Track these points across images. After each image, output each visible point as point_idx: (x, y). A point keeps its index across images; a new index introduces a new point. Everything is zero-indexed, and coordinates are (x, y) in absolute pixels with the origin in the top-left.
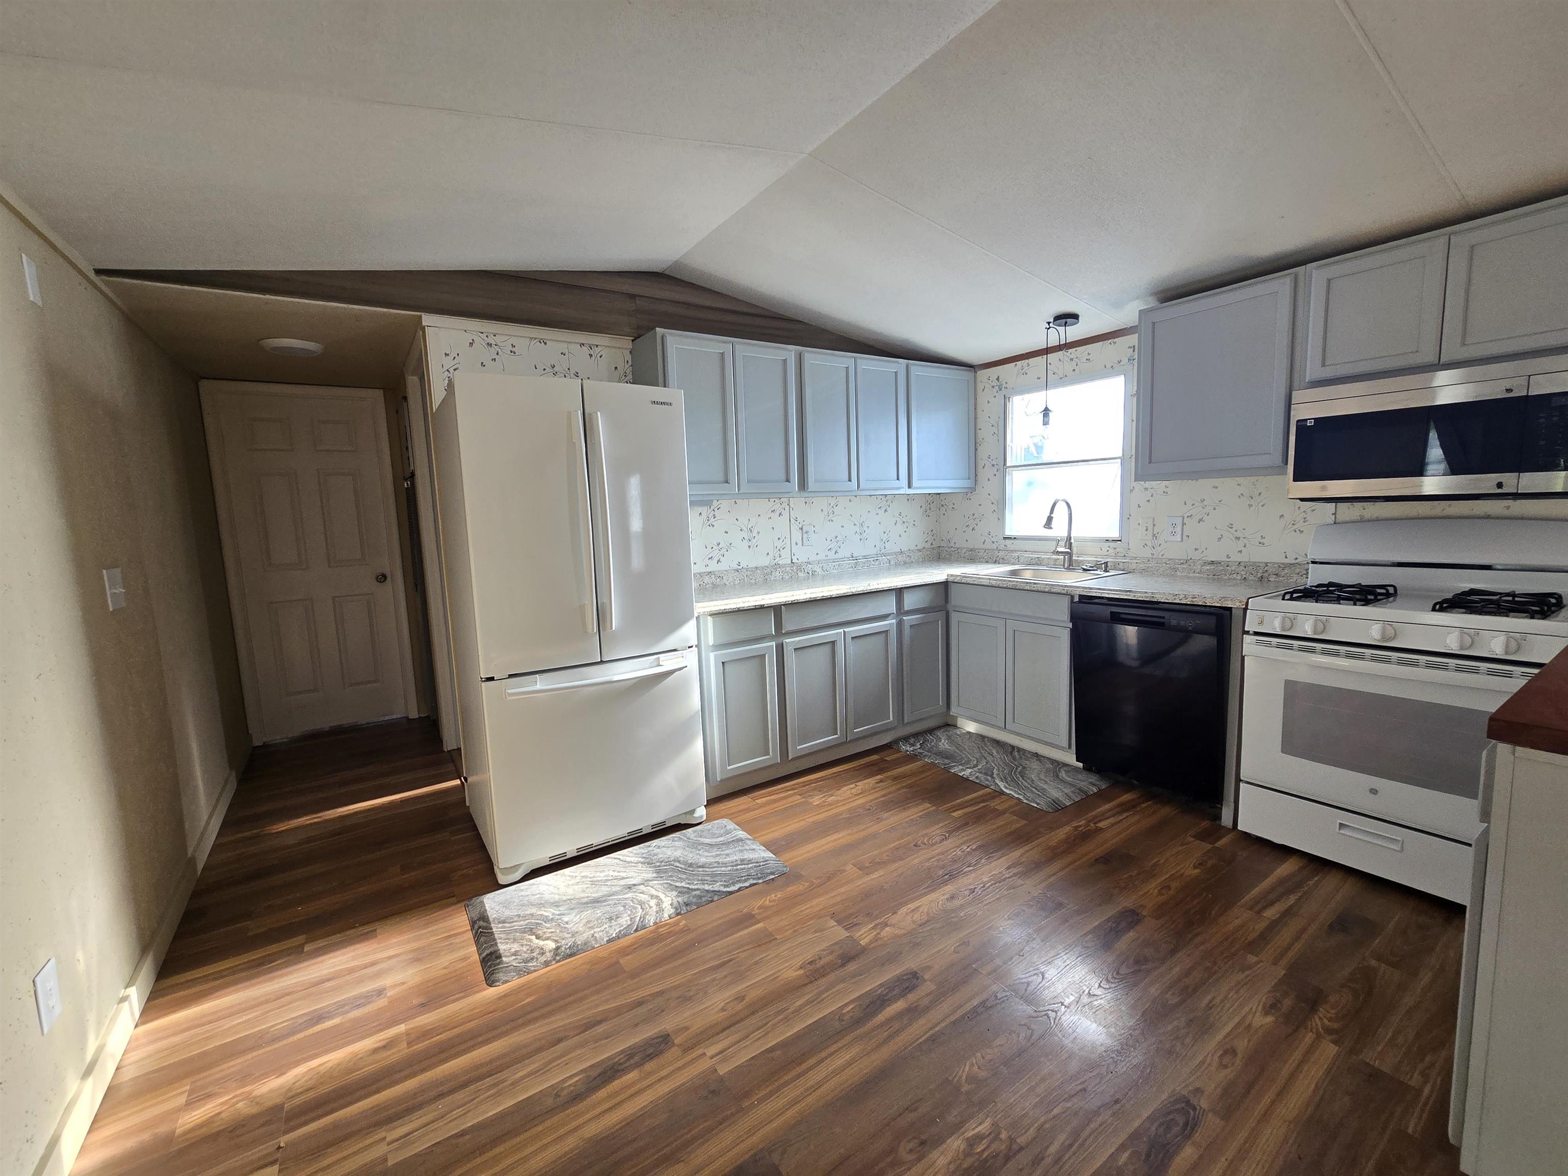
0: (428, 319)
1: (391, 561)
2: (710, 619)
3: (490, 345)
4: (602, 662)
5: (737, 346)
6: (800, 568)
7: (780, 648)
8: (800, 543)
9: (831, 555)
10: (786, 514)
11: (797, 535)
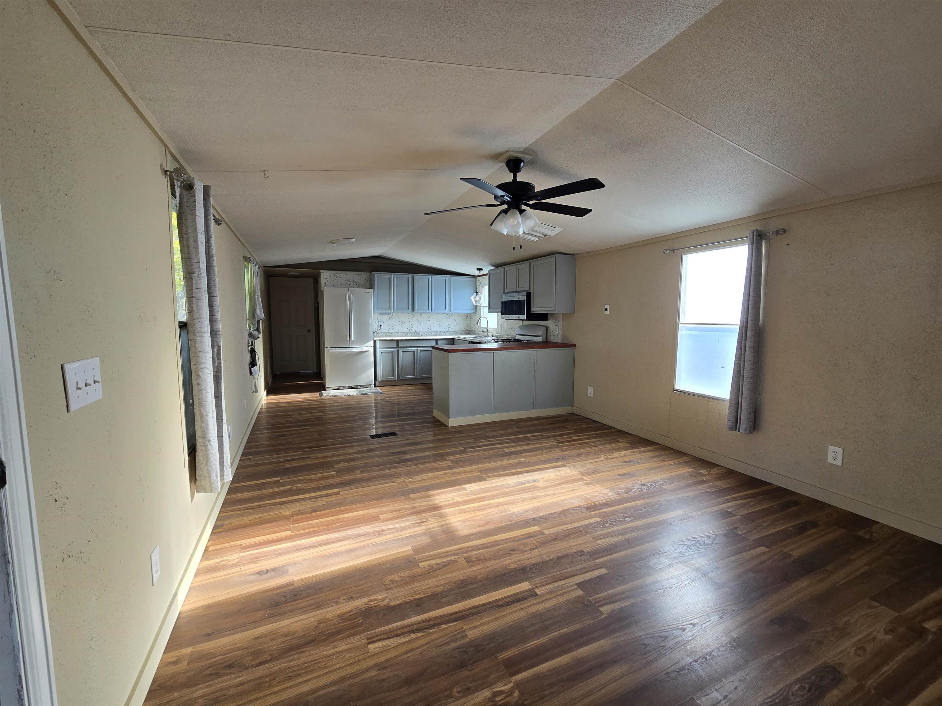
0: (321, 271)
1: (312, 327)
2: (379, 341)
3: (335, 276)
4: (350, 347)
5: (394, 275)
6: (417, 333)
7: (398, 351)
8: (418, 326)
9: (429, 330)
10: (414, 318)
11: (417, 324)
